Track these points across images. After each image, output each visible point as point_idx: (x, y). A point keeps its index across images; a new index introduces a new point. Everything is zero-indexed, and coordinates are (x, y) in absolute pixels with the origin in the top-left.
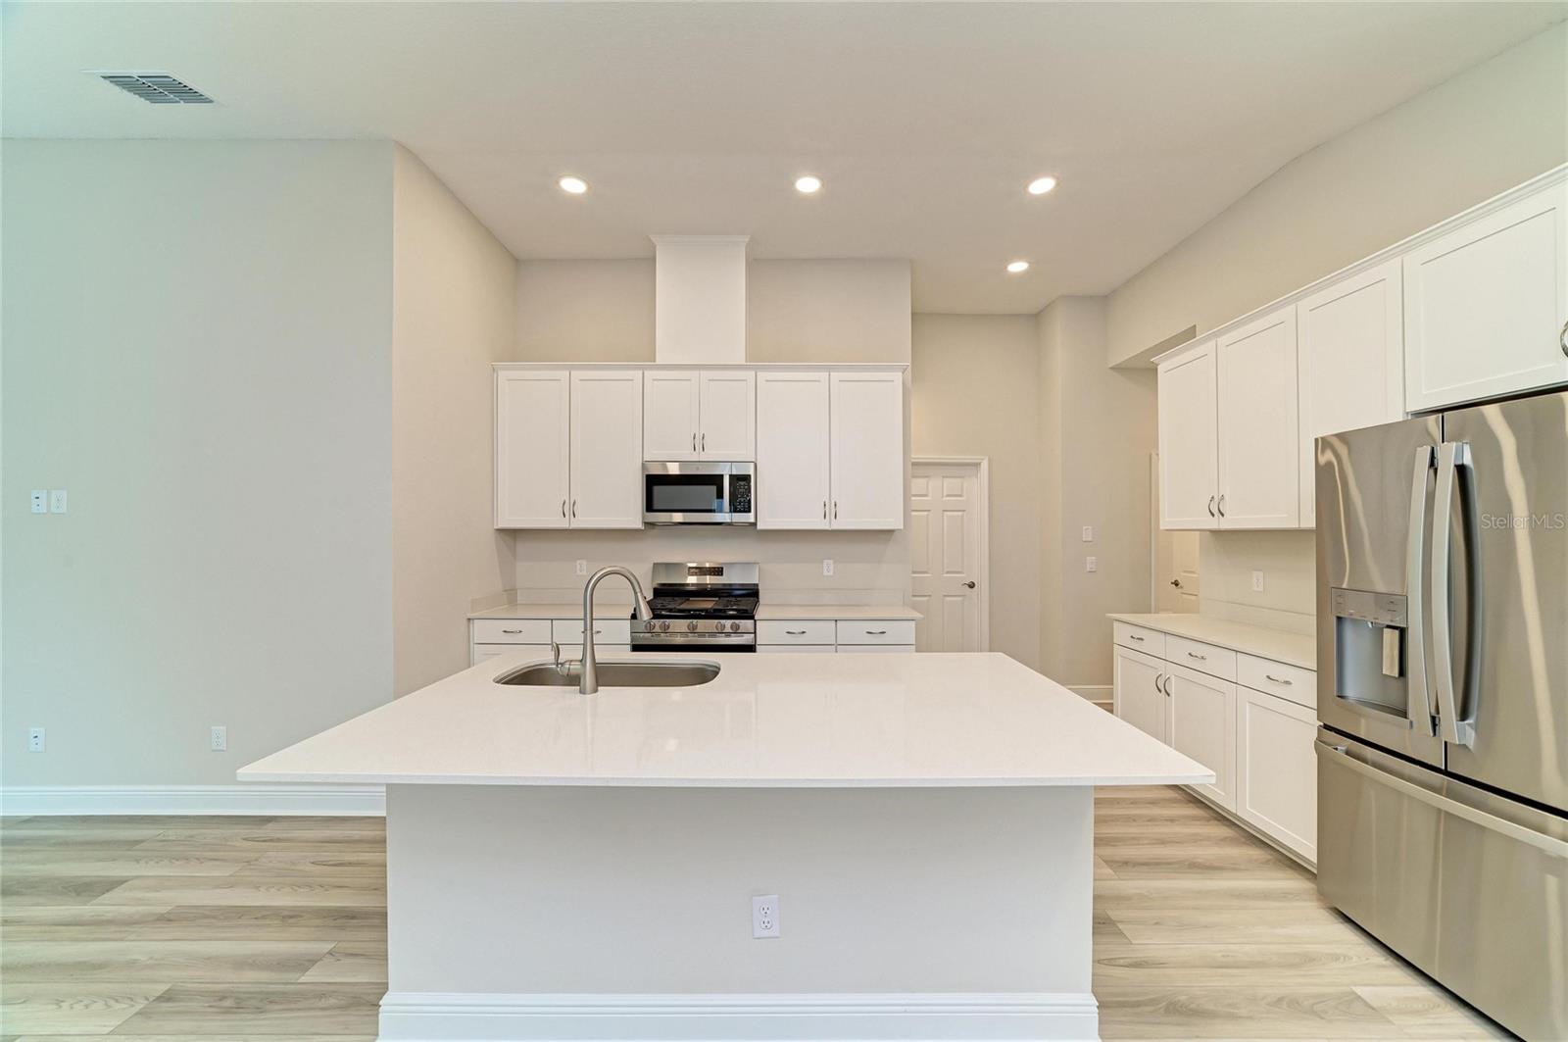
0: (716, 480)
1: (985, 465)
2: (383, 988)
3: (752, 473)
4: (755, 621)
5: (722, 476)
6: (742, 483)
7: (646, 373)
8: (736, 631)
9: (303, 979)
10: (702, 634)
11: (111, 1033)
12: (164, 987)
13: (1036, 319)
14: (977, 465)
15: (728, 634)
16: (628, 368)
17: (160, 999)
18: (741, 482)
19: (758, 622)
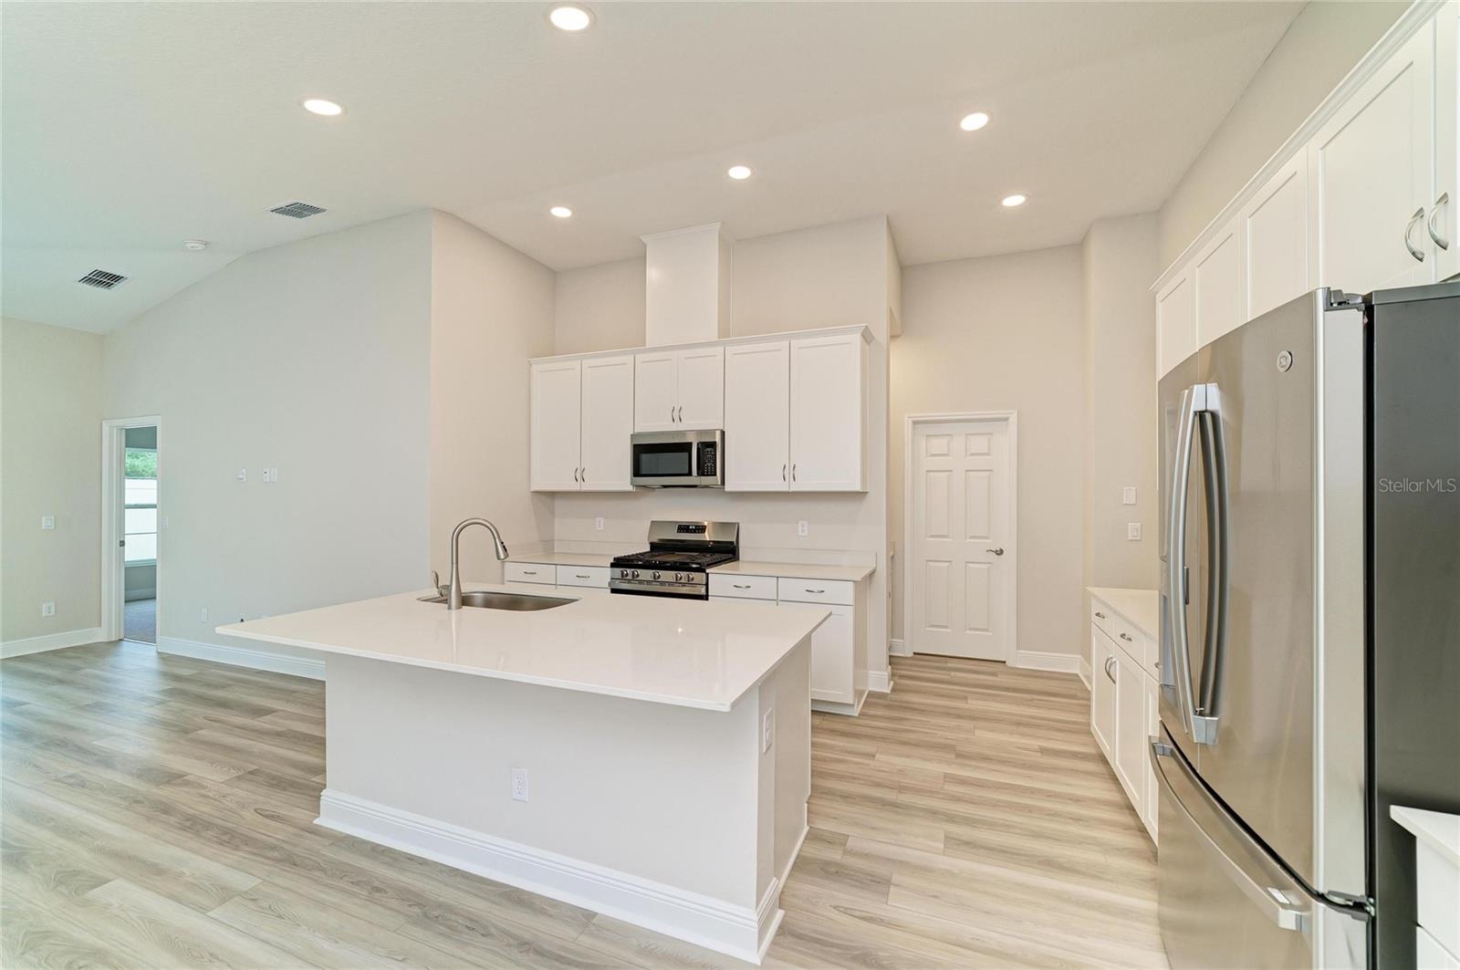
0: (686, 447)
1: (1013, 419)
2: (324, 786)
3: (718, 439)
4: (707, 574)
5: (691, 443)
6: (709, 450)
7: (637, 356)
8: (690, 582)
9: (313, 779)
10: (663, 583)
11: (222, 783)
12: (255, 767)
13: (1077, 248)
14: (1006, 419)
15: (684, 585)
16: (624, 353)
17: (251, 773)
18: (708, 448)
19: (710, 575)
